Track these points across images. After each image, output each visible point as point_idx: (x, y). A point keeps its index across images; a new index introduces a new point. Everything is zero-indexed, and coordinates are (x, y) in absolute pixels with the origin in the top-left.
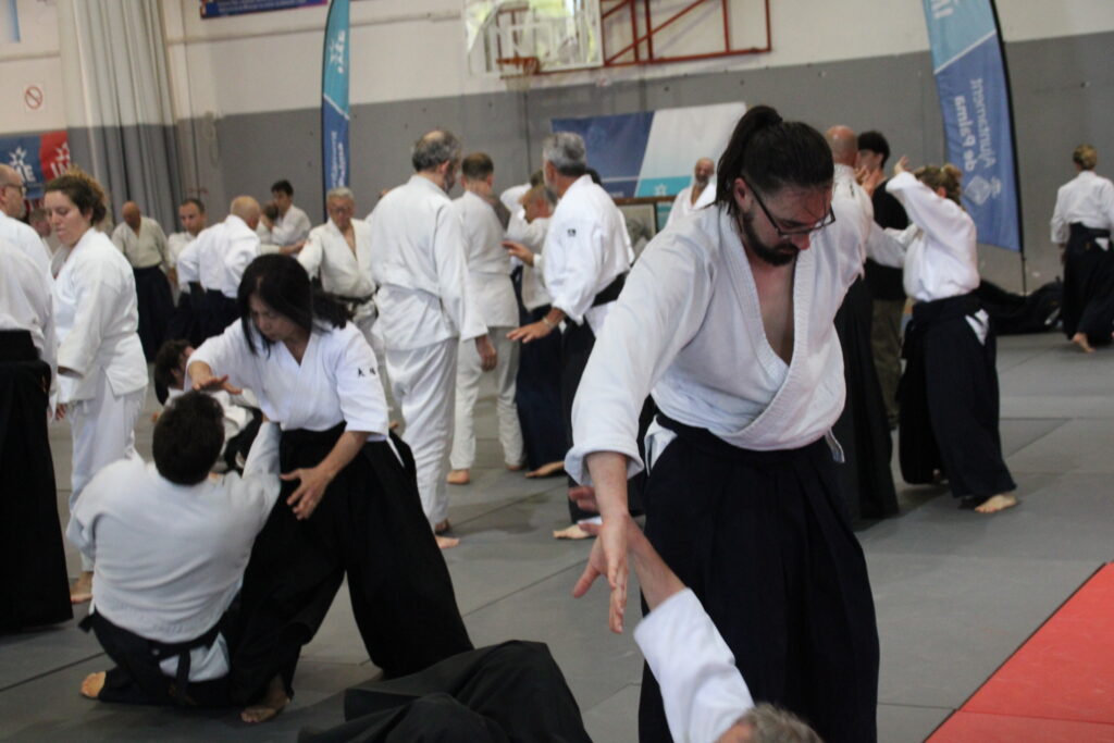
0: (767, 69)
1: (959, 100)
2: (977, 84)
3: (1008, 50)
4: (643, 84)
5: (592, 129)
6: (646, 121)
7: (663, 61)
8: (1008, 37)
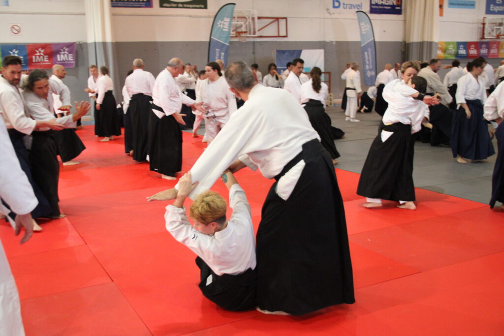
0: (286, 42)
1: (366, 53)
2: (369, 49)
3: (377, 45)
4: (254, 43)
5: (286, 54)
6: (300, 52)
7: (261, 37)
8: (377, 40)
